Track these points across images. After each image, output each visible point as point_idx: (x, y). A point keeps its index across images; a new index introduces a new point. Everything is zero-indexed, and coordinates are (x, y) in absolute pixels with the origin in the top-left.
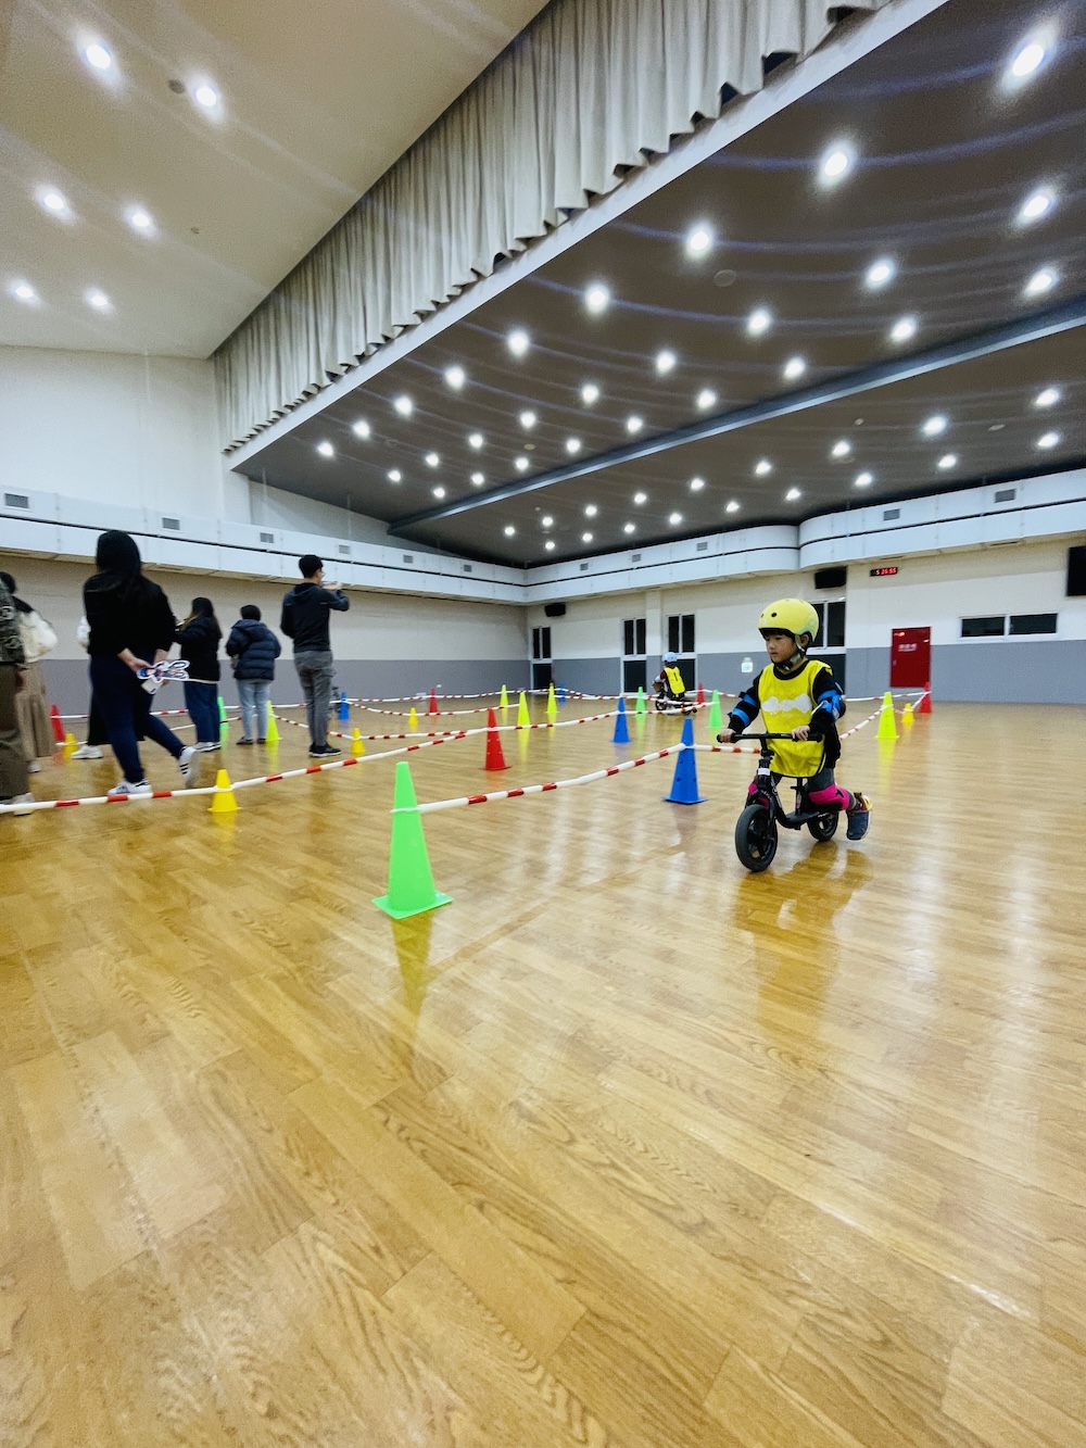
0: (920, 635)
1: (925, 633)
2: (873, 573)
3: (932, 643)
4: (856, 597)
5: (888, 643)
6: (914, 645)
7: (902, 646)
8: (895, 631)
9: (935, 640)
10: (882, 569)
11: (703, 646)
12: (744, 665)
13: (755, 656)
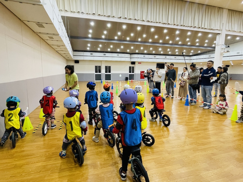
2: (138, 63)
4: (136, 66)
8: (141, 71)
11: (112, 72)
12: (120, 75)
13: (122, 74)
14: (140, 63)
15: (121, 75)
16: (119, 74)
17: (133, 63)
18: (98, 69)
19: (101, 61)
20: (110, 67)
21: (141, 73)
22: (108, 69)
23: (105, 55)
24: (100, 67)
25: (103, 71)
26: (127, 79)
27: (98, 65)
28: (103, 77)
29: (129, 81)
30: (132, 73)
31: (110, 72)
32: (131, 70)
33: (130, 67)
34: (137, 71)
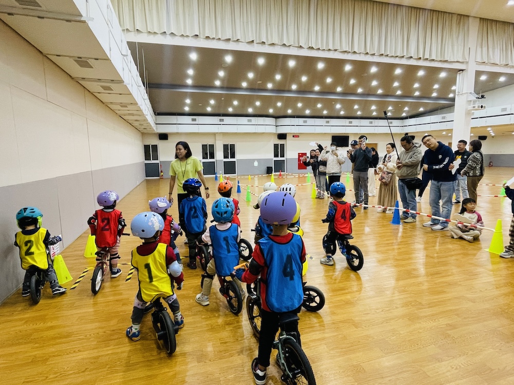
8: (298, 154)
11: (239, 156)
12: (255, 163)
13: (259, 160)
14: (295, 136)
15: (257, 163)
16: (254, 160)
17: (282, 136)
18: (208, 151)
19: (214, 134)
20: (233, 146)
22: (229, 151)
23: (222, 120)
24: (212, 146)
25: (219, 155)
26: (269, 171)
27: (208, 142)
28: (220, 169)
29: (275, 175)
31: (233, 156)
32: (279, 150)
33: (276, 146)
34: (291, 154)
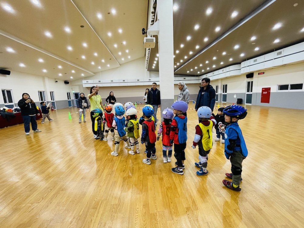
0: (268, 90)
1: (269, 89)
2: (259, 74)
3: (271, 92)
4: (255, 79)
5: (261, 92)
6: (266, 92)
7: (264, 92)
8: (262, 88)
9: (271, 91)
10: (261, 73)
11: (228, 92)
12: (235, 96)
13: (237, 94)
16: (233, 94)
17: (250, 75)
19: (218, 80)
21: (263, 91)
22: (225, 88)
30: (250, 93)
